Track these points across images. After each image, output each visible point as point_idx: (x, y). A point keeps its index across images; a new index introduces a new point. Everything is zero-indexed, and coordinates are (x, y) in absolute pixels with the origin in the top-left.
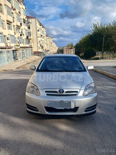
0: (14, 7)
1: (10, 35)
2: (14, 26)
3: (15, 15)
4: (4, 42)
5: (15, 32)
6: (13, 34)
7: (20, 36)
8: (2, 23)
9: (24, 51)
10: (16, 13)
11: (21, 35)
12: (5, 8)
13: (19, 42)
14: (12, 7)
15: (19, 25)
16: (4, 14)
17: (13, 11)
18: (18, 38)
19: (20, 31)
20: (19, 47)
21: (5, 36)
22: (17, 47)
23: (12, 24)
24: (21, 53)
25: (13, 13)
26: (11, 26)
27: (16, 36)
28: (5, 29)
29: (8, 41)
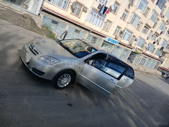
0: (164, 14)
1: (141, 38)
2: (152, 31)
3: (160, 22)
4: (129, 41)
5: (148, 37)
6: (145, 38)
7: (152, 43)
8: (138, 24)
9: (146, 59)
10: (163, 20)
11: (154, 43)
12: (152, 13)
13: (147, 48)
14: (161, 14)
15: (159, 33)
16: (146, 17)
17: (160, 18)
18: (149, 44)
19: (156, 39)
21: (134, 36)
23: (150, 30)
24: (141, 59)
25: (158, 19)
26: (148, 30)
27: (148, 42)
28: (139, 31)
29: (135, 42)
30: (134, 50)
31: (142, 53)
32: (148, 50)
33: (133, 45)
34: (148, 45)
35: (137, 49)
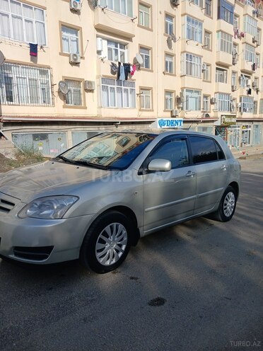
0: (241, 30)
1: (219, 93)
2: (234, 73)
3: (241, 47)
4: (200, 109)
5: (232, 87)
6: (229, 91)
7: (245, 93)
8: (203, 70)
9: (249, 129)
10: (246, 43)
11: (249, 92)
12: (218, 37)
13: (240, 108)
14: (236, 32)
15: (250, 69)
16: (211, 51)
17: (237, 41)
18: (241, 98)
19: (250, 83)
20: (234, 120)
21: (206, 97)
22: (227, 120)
23: (230, 71)
24: (240, 132)
25: (235, 45)
26: (227, 73)
27: (236, 95)
28: (210, 82)
29: (213, 107)
30: (218, 123)
31: (237, 121)
32: (245, 110)
33: (212, 115)
34: (241, 101)
35: (224, 117)
